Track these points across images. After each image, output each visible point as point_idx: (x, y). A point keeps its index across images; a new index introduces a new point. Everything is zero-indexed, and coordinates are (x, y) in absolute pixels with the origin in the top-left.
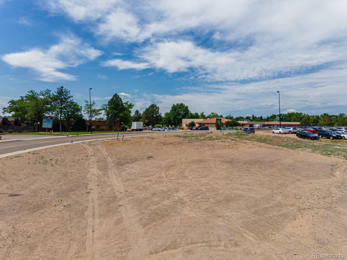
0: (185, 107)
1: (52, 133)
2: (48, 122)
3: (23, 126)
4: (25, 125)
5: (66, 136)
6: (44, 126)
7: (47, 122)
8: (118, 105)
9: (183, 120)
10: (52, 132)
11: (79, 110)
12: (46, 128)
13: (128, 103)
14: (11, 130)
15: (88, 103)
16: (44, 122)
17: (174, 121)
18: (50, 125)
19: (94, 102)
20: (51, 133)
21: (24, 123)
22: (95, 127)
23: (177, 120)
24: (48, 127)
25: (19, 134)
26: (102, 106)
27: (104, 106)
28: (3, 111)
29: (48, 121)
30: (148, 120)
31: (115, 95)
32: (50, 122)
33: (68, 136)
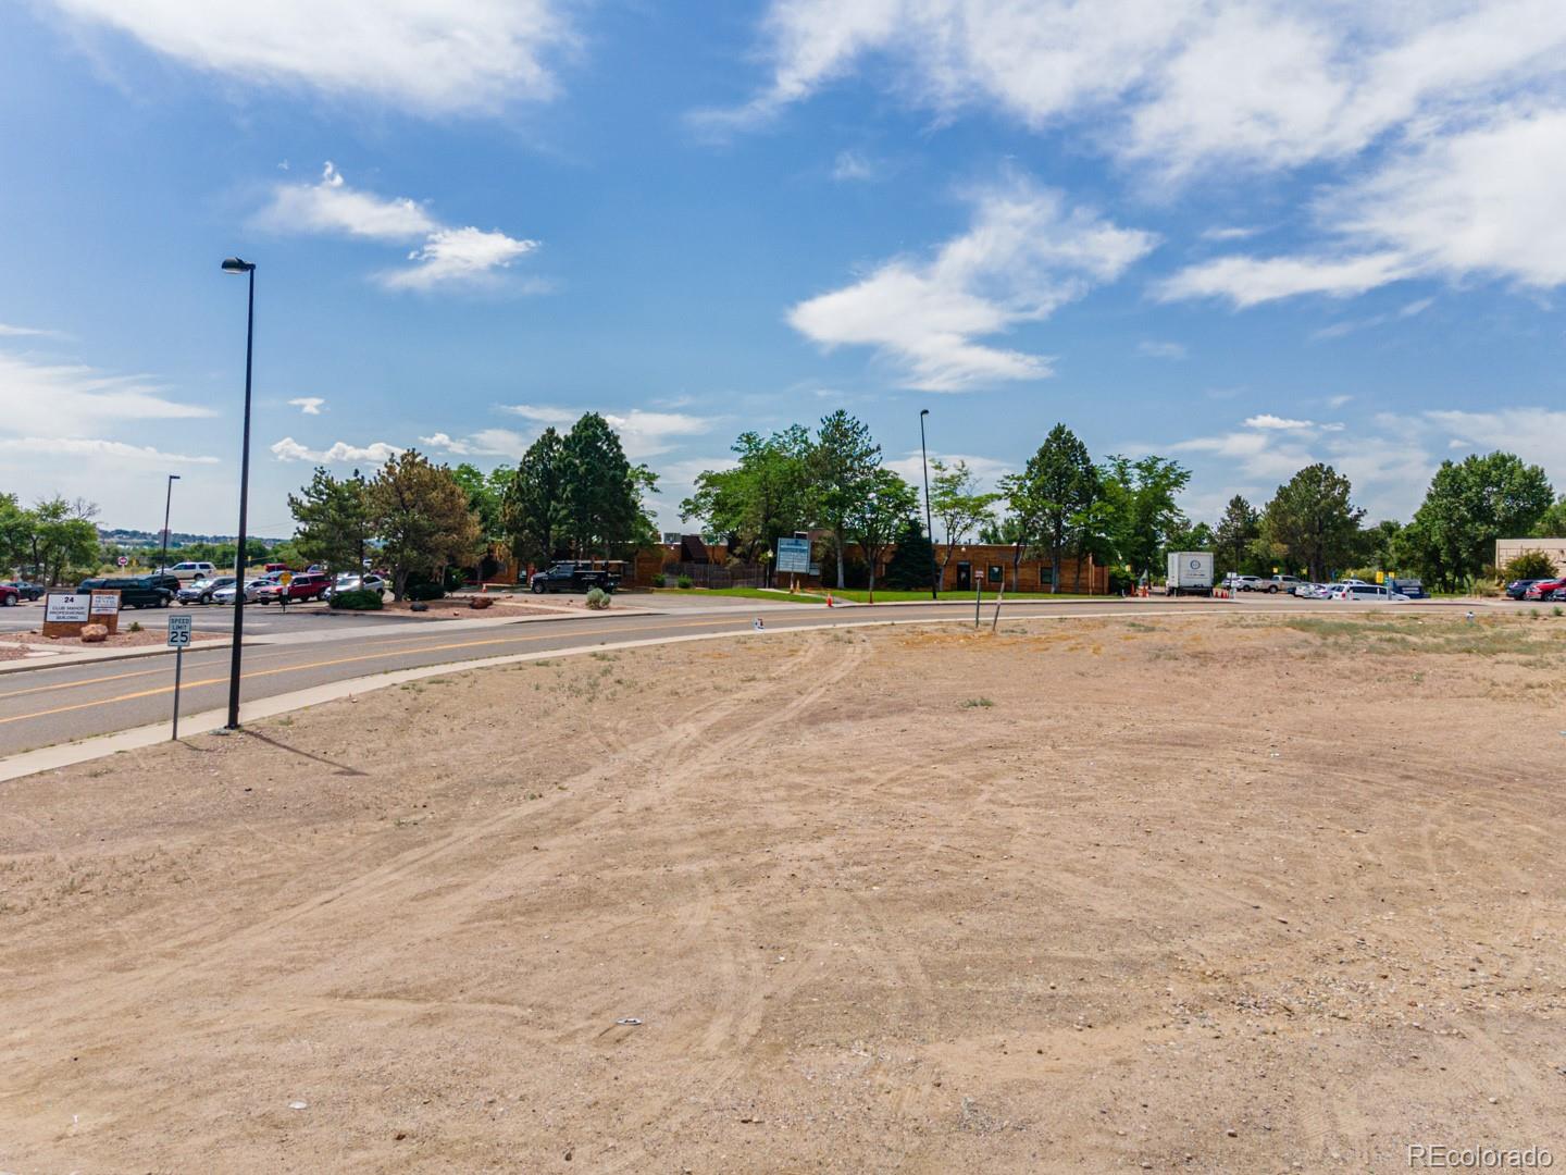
0: (1518, 472)
1: (796, 593)
2: (796, 550)
3: (731, 565)
4: (736, 561)
5: (825, 606)
6: (782, 567)
7: (792, 550)
8: (1063, 476)
9: (1500, 543)
10: (795, 586)
11: (904, 503)
12: (789, 573)
13: (1155, 463)
14: (689, 581)
15: (944, 470)
16: (783, 550)
17: (1455, 553)
18: (800, 561)
19: (963, 466)
20: (792, 592)
21: (734, 555)
22: (985, 574)
23: (1471, 546)
24: (795, 570)
25: (710, 594)
26: (999, 485)
27: (1007, 481)
28: (682, 511)
29: (793, 547)
30: (1285, 546)
31: (1055, 432)
32: (803, 551)
33: (830, 603)
